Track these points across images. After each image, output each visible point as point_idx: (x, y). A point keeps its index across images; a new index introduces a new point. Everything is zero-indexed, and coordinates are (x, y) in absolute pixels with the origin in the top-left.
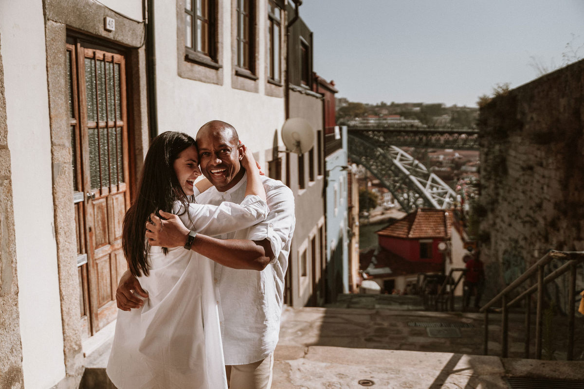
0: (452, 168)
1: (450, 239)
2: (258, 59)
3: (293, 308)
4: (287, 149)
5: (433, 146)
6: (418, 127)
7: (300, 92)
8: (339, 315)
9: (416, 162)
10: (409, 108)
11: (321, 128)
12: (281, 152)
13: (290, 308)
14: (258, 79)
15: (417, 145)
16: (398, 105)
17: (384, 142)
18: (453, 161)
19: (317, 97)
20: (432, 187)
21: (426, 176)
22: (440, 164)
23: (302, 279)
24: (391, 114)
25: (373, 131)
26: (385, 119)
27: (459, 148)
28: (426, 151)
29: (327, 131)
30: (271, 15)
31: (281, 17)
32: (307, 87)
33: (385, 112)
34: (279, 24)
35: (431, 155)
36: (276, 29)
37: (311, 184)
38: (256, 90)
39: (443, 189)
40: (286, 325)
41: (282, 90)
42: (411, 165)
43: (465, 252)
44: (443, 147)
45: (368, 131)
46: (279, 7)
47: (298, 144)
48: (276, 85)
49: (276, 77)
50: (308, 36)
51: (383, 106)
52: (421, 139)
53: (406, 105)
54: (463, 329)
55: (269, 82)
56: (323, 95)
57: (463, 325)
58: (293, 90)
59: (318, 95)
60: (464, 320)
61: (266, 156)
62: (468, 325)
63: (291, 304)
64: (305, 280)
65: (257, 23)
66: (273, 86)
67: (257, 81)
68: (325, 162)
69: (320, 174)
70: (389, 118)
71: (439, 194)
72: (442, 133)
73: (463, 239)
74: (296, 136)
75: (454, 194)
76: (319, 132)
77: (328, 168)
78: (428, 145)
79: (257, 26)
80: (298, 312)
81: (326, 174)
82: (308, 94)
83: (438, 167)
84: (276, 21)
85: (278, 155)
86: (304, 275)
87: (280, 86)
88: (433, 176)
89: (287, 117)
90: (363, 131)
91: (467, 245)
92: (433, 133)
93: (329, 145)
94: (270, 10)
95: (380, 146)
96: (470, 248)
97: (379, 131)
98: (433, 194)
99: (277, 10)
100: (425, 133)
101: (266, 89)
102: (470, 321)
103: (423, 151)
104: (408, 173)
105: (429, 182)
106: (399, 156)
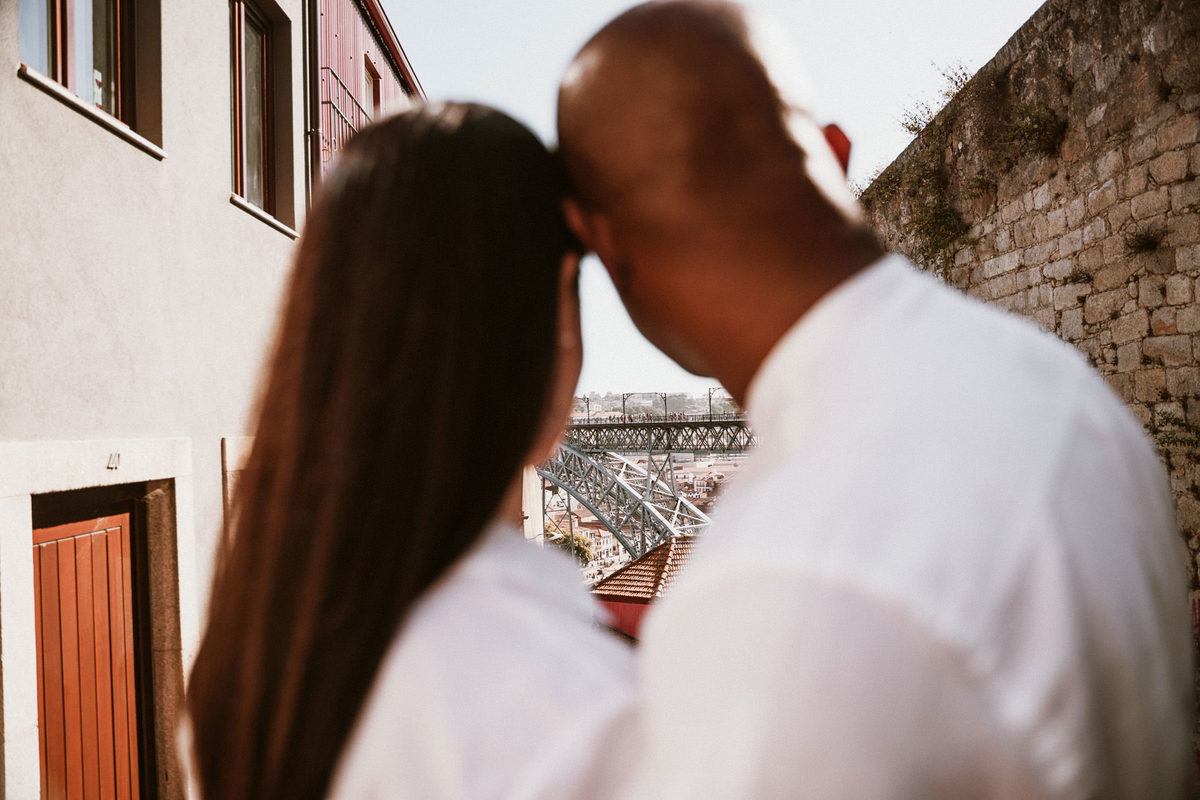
9: (653, 478)
15: (653, 449)
17: (597, 447)
27: (723, 451)
72: (694, 427)
78: (670, 448)
88: (682, 500)
92: (679, 427)
95: (591, 454)
100: (666, 427)
104: (640, 497)
105: (677, 512)
106: (623, 470)
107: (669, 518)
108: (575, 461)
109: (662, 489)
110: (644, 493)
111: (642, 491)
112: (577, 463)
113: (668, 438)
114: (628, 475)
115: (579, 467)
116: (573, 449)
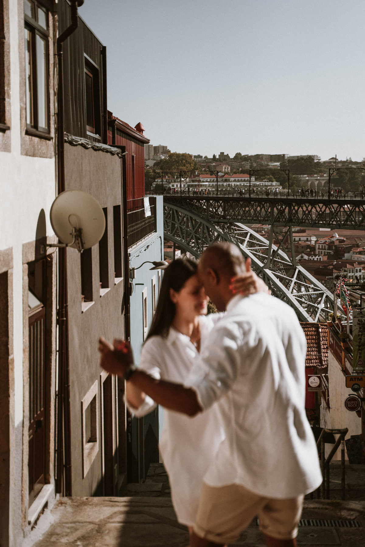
0: (329, 255)
1: (326, 370)
2: (9, 97)
3: (71, 499)
4: (60, 242)
5: (300, 223)
6: (276, 194)
7: (84, 146)
8: (146, 509)
9: (274, 247)
10: (264, 163)
11: (119, 202)
12: (51, 246)
13: (65, 499)
14: (9, 128)
15: (275, 221)
16: (247, 158)
17: (224, 217)
18: (331, 245)
19: (112, 153)
20: (299, 287)
21: (290, 270)
22: (311, 250)
23: (87, 446)
24: (235, 172)
25: (208, 199)
26: (226, 181)
27: (339, 226)
28: (289, 230)
29: (129, 206)
30: (32, 21)
31: (48, 25)
32: (97, 136)
33: (226, 168)
34: (45, 37)
35: (296, 236)
36: (40, 44)
37: (103, 292)
38: (7, 148)
39: (315, 290)
40: (58, 531)
41: (51, 144)
42: (266, 251)
43: (348, 392)
44: (315, 225)
45: (199, 199)
46: (45, 7)
47: (79, 233)
48: (40, 137)
49: (42, 123)
50: (98, 53)
51: (223, 158)
52: (281, 212)
53: (258, 157)
54: (342, 529)
55: (27, 133)
56: (123, 149)
57: (344, 521)
58: (71, 143)
59: (114, 149)
60: (344, 513)
61: (24, 254)
62: (350, 522)
63: (68, 493)
64: (92, 448)
65: (6, 35)
66: (36, 140)
67: (7, 132)
68: (127, 256)
69: (118, 275)
70: (232, 179)
71: (310, 298)
72: (314, 203)
73: (345, 371)
74: (74, 220)
75: (332, 297)
76: (116, 209)
77: (132, 265)
78: (291, 221)
79: (6, 41)
80: (79, 506)
81: (129, 274)
82: (96, 149)
83: (309, 255)
84: (39, 30)
85: (45, 251)
86: (92, 439)
87: (49, 139)
88: (300, 268)
89: (61, 188)
90: (192, 199)
91: (351, 382)
92: (300, 203)
93: (133, 228)
94: (29, 14)
95: (218, 224)
96: (356, 387)
97: (217, 200)
98: (301, 297)
99: (41, 14)
100: (288, 203)
101: (23, 144)
102: (353, 516)
103: (285, 230)
104: (261, 265)
105: (294, 280)
106: (247, 239)
107: (287, 285)
108: (203, 228)
109: (283, 258)
110: (266, 261)
111: (262, 259)
112: (206, 231)
113: (289, 212)
114: (250, 245)
115: (207, 234)
116: (202, 218)
